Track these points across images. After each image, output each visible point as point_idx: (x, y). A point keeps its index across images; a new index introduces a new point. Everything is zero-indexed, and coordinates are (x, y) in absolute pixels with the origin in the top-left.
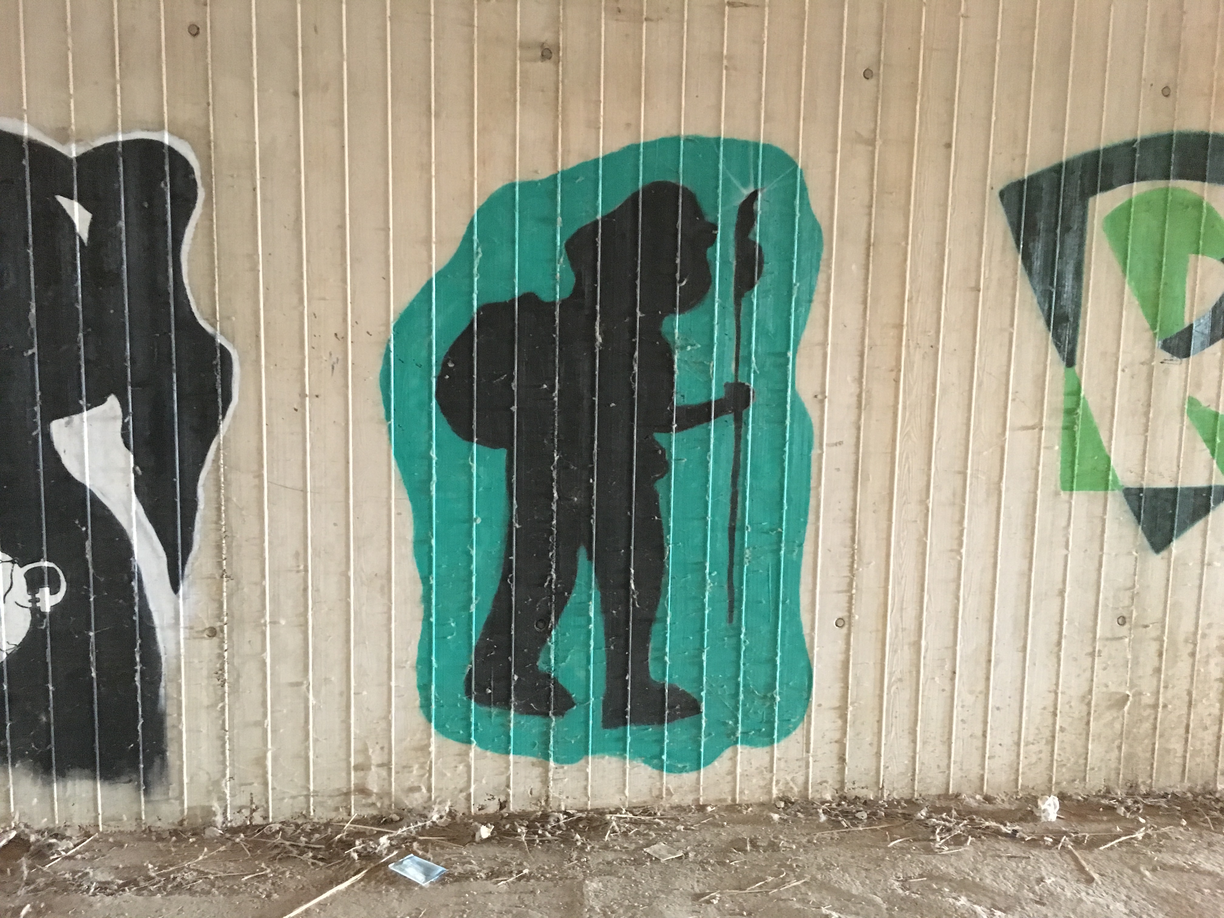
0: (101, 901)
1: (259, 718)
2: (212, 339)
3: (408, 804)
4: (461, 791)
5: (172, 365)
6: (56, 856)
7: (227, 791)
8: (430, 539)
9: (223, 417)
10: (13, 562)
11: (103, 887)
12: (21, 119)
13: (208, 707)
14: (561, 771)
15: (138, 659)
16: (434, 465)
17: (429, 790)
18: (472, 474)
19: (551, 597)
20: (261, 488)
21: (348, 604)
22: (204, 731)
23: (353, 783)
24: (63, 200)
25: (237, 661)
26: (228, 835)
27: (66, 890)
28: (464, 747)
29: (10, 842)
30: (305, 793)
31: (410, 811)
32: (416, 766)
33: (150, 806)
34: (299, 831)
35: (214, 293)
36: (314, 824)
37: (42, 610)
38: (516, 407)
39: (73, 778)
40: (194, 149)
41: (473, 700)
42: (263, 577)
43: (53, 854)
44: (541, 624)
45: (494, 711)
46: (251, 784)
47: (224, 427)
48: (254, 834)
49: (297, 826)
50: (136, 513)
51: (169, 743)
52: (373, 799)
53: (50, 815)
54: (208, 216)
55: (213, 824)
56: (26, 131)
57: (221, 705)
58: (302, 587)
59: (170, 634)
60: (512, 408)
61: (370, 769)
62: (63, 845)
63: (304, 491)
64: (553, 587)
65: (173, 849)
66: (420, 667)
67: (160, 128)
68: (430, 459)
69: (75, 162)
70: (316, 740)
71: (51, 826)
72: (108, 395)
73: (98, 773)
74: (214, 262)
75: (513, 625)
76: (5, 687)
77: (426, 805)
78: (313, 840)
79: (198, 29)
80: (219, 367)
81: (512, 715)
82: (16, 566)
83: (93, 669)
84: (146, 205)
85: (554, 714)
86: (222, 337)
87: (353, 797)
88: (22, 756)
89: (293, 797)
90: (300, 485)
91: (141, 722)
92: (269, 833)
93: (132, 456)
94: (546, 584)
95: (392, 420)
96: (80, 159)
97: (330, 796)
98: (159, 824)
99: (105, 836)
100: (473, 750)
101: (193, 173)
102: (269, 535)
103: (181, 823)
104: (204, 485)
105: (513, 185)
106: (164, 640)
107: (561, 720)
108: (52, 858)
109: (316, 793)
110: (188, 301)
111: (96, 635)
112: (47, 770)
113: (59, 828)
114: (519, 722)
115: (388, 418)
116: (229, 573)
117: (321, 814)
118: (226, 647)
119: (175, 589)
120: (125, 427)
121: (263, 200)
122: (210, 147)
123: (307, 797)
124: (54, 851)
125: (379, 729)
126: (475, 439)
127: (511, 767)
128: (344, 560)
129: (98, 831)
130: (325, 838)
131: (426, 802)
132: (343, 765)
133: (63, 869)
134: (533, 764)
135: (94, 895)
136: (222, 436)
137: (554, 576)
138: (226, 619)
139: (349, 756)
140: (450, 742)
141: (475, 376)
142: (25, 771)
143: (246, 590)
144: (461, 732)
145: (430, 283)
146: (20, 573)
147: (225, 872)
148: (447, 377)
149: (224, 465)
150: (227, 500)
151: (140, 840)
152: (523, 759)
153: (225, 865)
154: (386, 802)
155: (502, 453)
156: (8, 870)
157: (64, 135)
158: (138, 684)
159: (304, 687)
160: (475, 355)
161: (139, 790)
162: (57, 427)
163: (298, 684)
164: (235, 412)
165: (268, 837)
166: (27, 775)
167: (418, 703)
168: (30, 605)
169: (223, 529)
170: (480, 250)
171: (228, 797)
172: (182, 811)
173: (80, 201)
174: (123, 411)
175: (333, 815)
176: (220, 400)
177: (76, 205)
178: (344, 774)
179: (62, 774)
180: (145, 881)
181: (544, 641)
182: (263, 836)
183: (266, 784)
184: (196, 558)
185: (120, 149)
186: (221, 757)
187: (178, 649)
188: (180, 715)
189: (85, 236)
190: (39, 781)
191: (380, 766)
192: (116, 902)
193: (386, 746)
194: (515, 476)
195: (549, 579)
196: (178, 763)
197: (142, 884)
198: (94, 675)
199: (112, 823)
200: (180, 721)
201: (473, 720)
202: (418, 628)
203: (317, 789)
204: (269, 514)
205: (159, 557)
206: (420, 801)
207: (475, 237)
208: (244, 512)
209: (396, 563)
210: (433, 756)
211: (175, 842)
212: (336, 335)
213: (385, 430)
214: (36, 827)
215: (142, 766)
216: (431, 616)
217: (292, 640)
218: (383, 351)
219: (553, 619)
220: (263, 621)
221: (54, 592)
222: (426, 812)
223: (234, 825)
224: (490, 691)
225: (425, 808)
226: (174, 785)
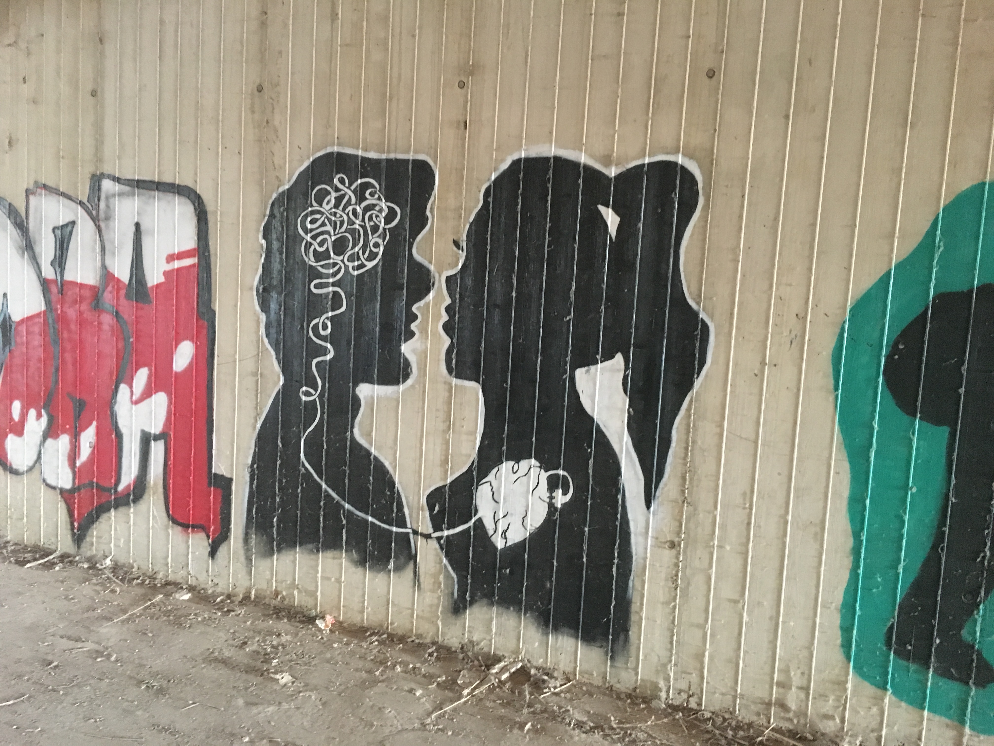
0: (578, 736)
1: (701, 621)
2: (696, 314)
3: (821, 728)
4: (873, 731)
5: (664, 333)
6: (547, 690)
7: (672, 675)
8: (866, 499)
9: (697, 377)
10: (540, 467)
11: (580, 725)
12: (581, 150)
13: (663, 603)
14: (976, 739)
15: (616, 555)
16: (875, 434)
17: (843, 721)
18: (912, 447)
19: (983, 573)
20: (721, 435)
21: (784, 543)
22: (659, 622)
23: (774, 696)
24: (601, 208)
25: (688, 571)
26: (670, 711)
27: (554, 718)
28: (879, 692)
29: (518, 670)
30: (733, 693)
31: (823, 735)
32: (832, 698)
33: (613, 669)
34: (726, 724)
35: (702, 278)
36: (738, 722)
37: (555, 505)
38: (963, 389)
39: (563, 634)
40: (700, 167)
41: (892, 653)
42: (716, 508)
43: (546, 688)
44: (969, 596)
45: (913, 667)
46: (689, 674)
47: (697, 384)
48: (690, 716)
49: (725, 720)
50: (626, 443)
51: (632, 623)
52: (791, 715)
53: (545, 657)
54: (704, 218)
55: (658, 698)
56: (583, 159)
57: (673, 604)
58: (746, 522)
59: (641, 540)
60: (960, 390)
61: (791, 689)
62: (552, 683)
63: (756, 442)
64: (986, 563)
65: (628, 709)
66: (844, 611)
67: (677, 151)
68: (872, 428)
69: (613, 180)
70: (746, 652)
71: (544, 666)
72: (617, 352)
73: (580, 634)
74: (704, 254)
75: (940, 592)
76: (526, 557)
77: (838, 734)
78: (738, 736)
79: (714, 72)
80: (699, 336)
81: (930, 675)
82: (542, 470)
83: (585, 556)
84: (659, 211)
85: (974, 684)
86: (704, 313)
87: (773, 708)
88: (532, 609)
89: (723, 694)
90: (753, 437)
91: (614, 603)
92: (702, 718)
93: (628, 400)
94: (979, 560)
95: (840, 391)
96: (617, 177)
97: (754, 703)
98: (618, 686)
99: (580, 684)
100: (888, 697)
101: (697, 185)
102: (724, 475)
103: (635, 689)
104: (677, 428)
105: (984, 184)
106: (636, 543)
107: (981, 691)
108: (545, 691)
109: (742, 696)
110: (682, 284)
111: (589, 530)
112: (546, 624)
113: (550, 669)
114: (937, 683)
115: (836, 389)
116: (689, 500)
117: (744, 715)
118: (681, 559)
119: (648, 507)
120: (625, 378)
121: (749, 204)
122: (712, 164)
123: (735, 697)
124: (546, 685)
125: (801, 656)
126: (919, 415)
127: (925, 723)
128: (784, 505)
129: (575, 678)
130: (748, 737)
131: (839, 732)
132: (767, 678)
133: (552, 702)
134: (947, 726)
135: (574, 729)
136: (695, 391)
137: (988, 553)
138: (683, 536)
139: (773, 672)
140: (867, 684)
141: (924, 358)
142: (532, 620)
143: (701, 516)
144: (878, 678)
145: (889, 273)
146: (544, 475)
147: (668, 741)
148: (897, 357)
149: (694, 414)
150: (694, 442)
151: (605, 694)
152: (937, 718)
153: (668, 735)
154: (802, 721)
155: (944, 431)
156: (517, 691)
157: (607, 161)
158: (614, 573)
159: (740, 605)
160: (926, 338)
161: (607, 655)
162: (580, 373)
163: (736, 602)
164: (707, 373)
165: (700, 721)
166: (533, 624)
167: (839, 642)
168: (548, 500)
169: (688, 465)
170: (942, 244)
171: (672, 679)
172: (636, 681)
173: (613, 209)
174: (625, 365)
175: (754, 718)
176: (696, 362)
177: (610, 210)
178: (767, 686)
179: (556, 629)
180: (609, 729)
181: (971, 613)
182: (696, 719)
183: (702, 678)
184: (666, 485)
185: (645, 169)
186: (669, 646)
187: (646, 553)
188: (642, 604)
189: (614, 235)
190: (540, 630)
191: (800, 688)
192: (589, 740)
193: (807, 672)
194: (956, 454)
195: (982, 555)
196: (637, 642)
197: (607, 731)
198: (585, 560)
199: (586, 676)
200: (641, 609)
201: (890, 670)
202: (845, 576)
203: (743, 693)
204: (725, 457)
205: (639, 479)
206: (833, 729)
207: (938, 232)
208: (706, 454)
209: (830, 516)
210: (849, 692)
211: (630, 704)
212: (797, 315)
213: (831, 398)
214: (535, 664)
215: (611, 637)
216: (859, 567)
217: (735, 564)
218: (838, 331)
219: (982, 594)
220: (712, 544)
221: (565, 493)
222: (838, 740)
223: (675, 704)
224: (910, 648)
225: (837, 736)
226: (632, 659)
